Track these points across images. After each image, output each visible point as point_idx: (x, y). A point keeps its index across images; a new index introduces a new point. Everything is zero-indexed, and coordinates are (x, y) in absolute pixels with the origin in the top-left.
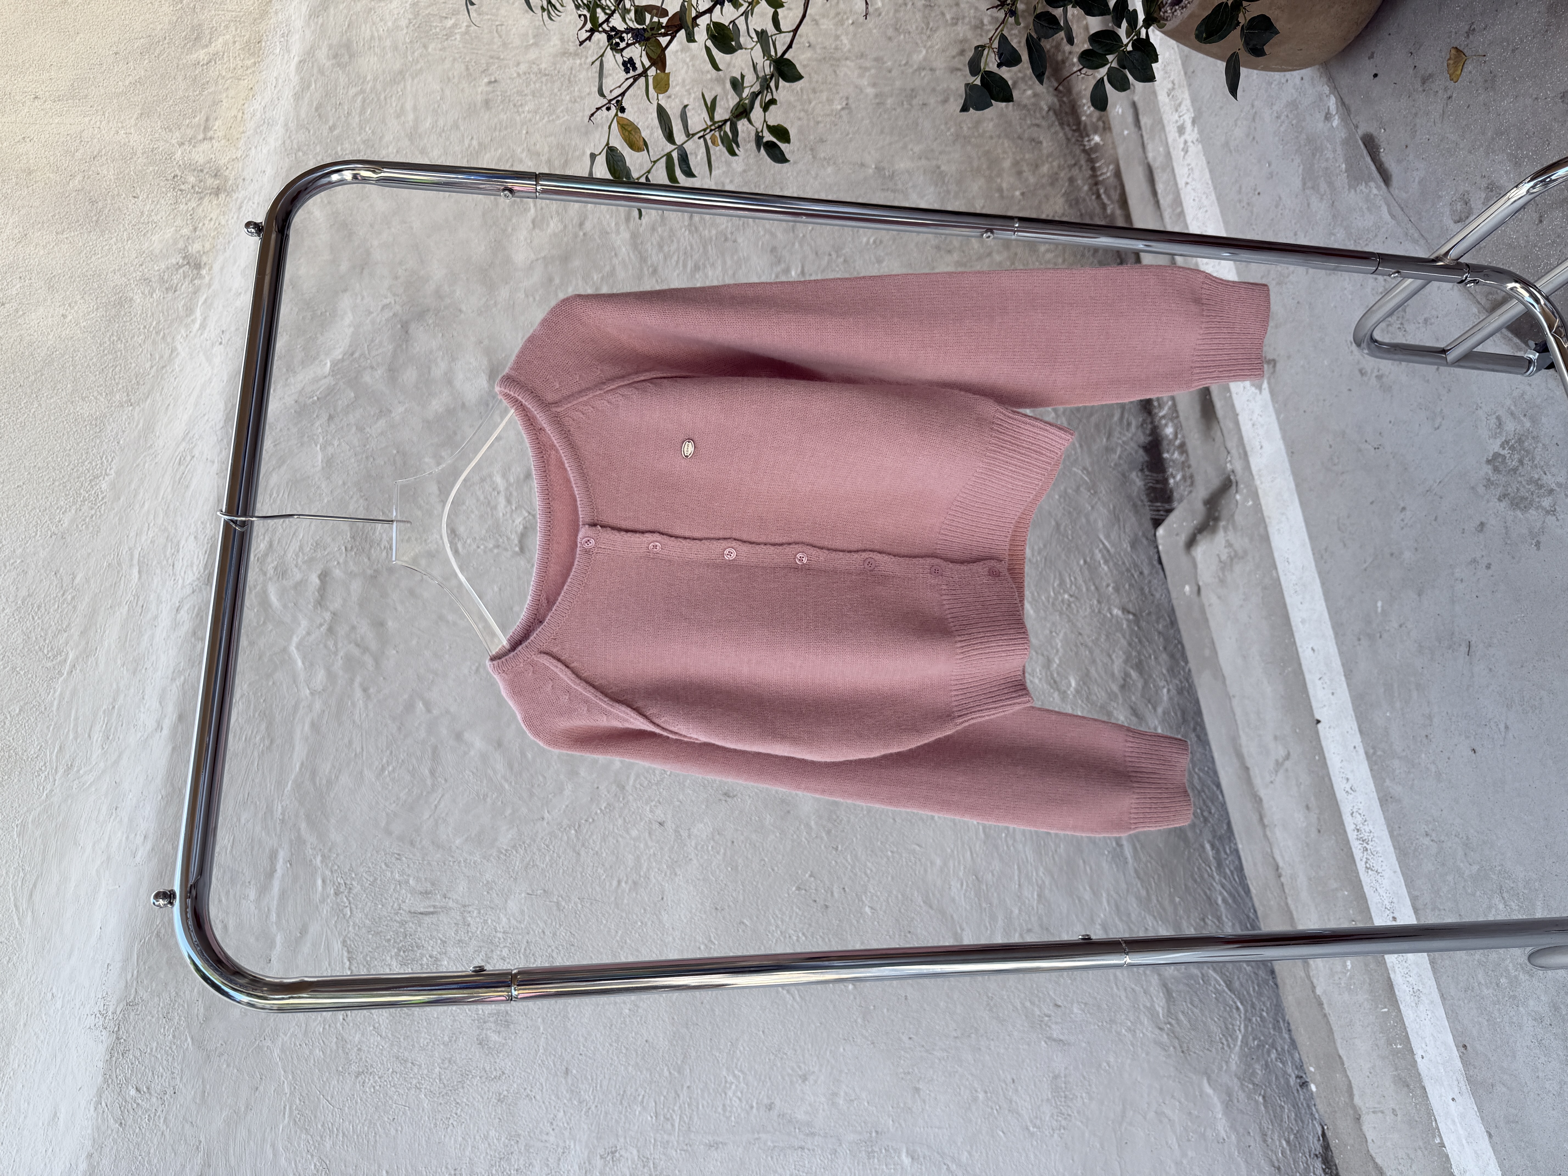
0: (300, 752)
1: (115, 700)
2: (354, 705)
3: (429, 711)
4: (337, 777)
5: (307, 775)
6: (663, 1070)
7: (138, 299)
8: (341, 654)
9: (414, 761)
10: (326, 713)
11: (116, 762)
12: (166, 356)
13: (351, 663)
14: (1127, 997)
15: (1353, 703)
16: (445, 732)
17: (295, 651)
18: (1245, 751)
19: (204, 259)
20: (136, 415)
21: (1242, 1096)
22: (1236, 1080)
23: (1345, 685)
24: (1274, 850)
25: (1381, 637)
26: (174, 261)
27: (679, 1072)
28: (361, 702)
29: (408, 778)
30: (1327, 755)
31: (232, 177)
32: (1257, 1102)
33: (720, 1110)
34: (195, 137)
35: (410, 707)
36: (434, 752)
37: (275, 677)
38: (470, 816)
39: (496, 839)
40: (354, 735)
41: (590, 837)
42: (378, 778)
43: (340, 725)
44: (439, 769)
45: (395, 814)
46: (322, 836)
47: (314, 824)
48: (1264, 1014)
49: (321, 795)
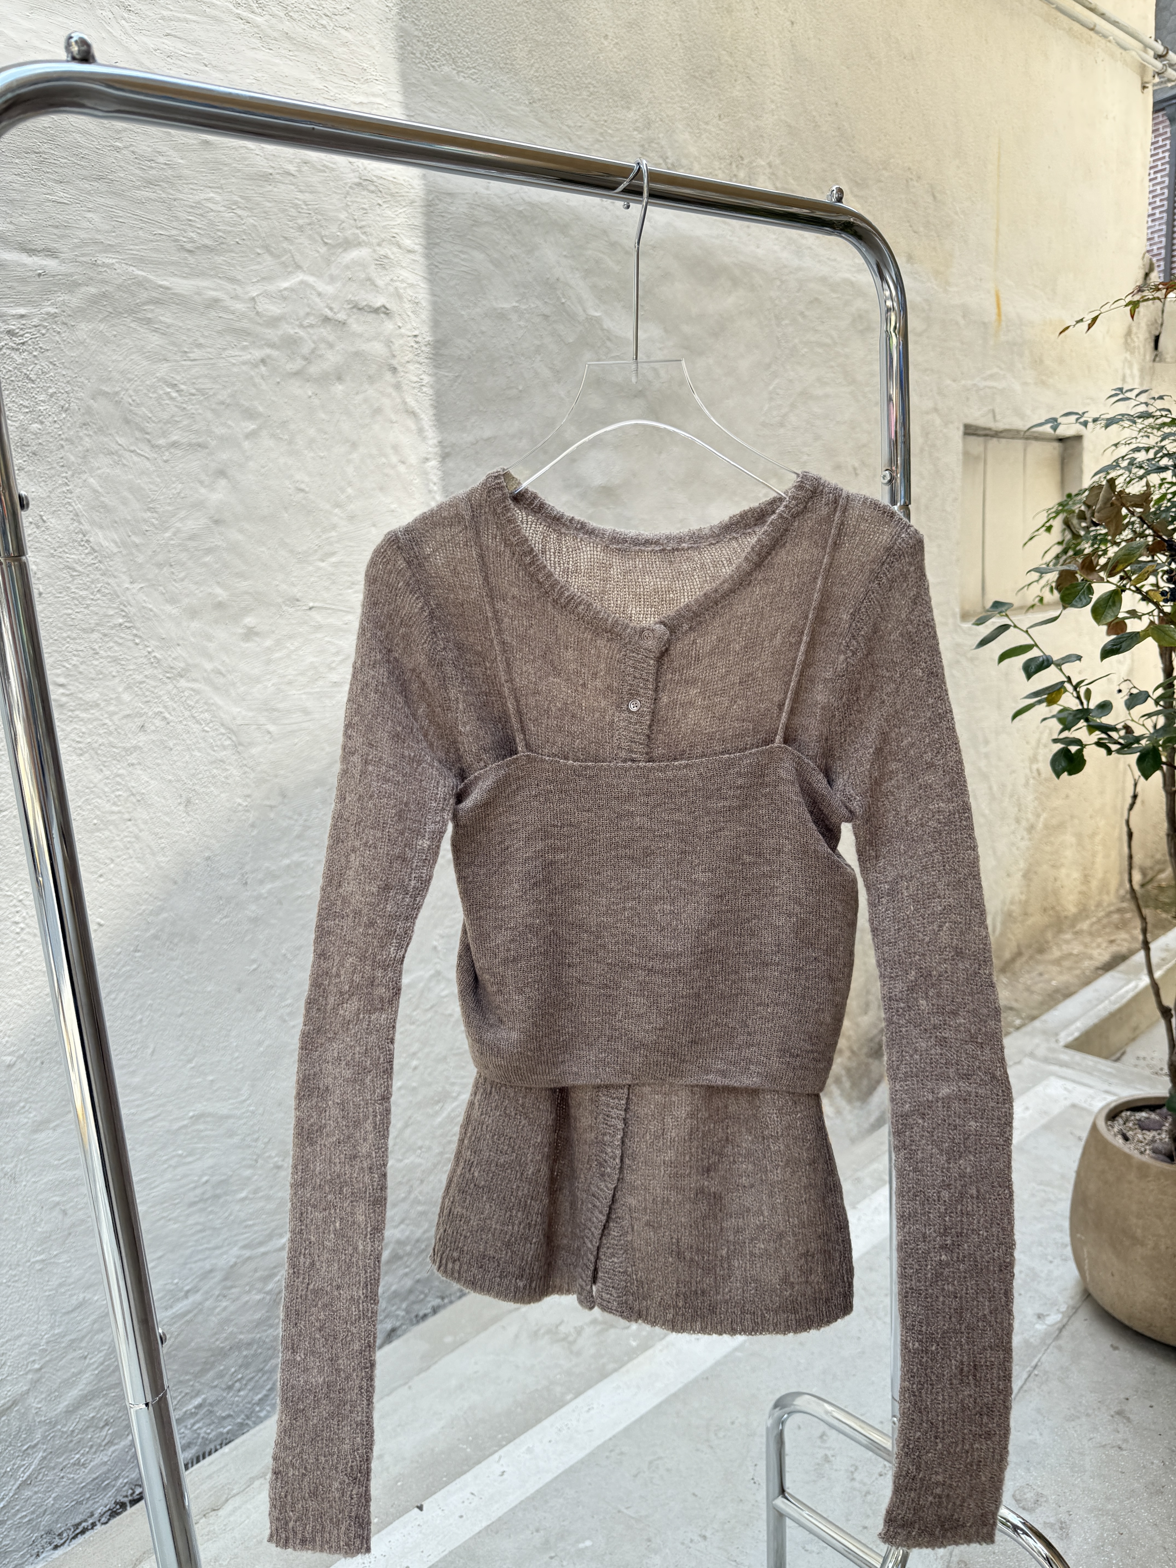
0: (182, 285)
2: (244, 348)
3: (247, 436)
4: (156, 330)
5: (154, 294)
8: (302, 333)
9: (185, 423)
10: (231, 317)
13: (290, 343)
16: (224, 456)
17: (298, 279)
24: (237, 1498)
28: (249, 356)
29: (165, 416)
35: (250, 414)
36: (199, 445)
37: (267, 257)
38: (126, 494)
39: (101, 527)
40: (209, 350)
41: (116, 642)
42: (159, 380)
43: (218, 332)
44: (179, 453)
45: (118, 402)
46: (80, 313)
47: (95, 303)
49: (132, 311)
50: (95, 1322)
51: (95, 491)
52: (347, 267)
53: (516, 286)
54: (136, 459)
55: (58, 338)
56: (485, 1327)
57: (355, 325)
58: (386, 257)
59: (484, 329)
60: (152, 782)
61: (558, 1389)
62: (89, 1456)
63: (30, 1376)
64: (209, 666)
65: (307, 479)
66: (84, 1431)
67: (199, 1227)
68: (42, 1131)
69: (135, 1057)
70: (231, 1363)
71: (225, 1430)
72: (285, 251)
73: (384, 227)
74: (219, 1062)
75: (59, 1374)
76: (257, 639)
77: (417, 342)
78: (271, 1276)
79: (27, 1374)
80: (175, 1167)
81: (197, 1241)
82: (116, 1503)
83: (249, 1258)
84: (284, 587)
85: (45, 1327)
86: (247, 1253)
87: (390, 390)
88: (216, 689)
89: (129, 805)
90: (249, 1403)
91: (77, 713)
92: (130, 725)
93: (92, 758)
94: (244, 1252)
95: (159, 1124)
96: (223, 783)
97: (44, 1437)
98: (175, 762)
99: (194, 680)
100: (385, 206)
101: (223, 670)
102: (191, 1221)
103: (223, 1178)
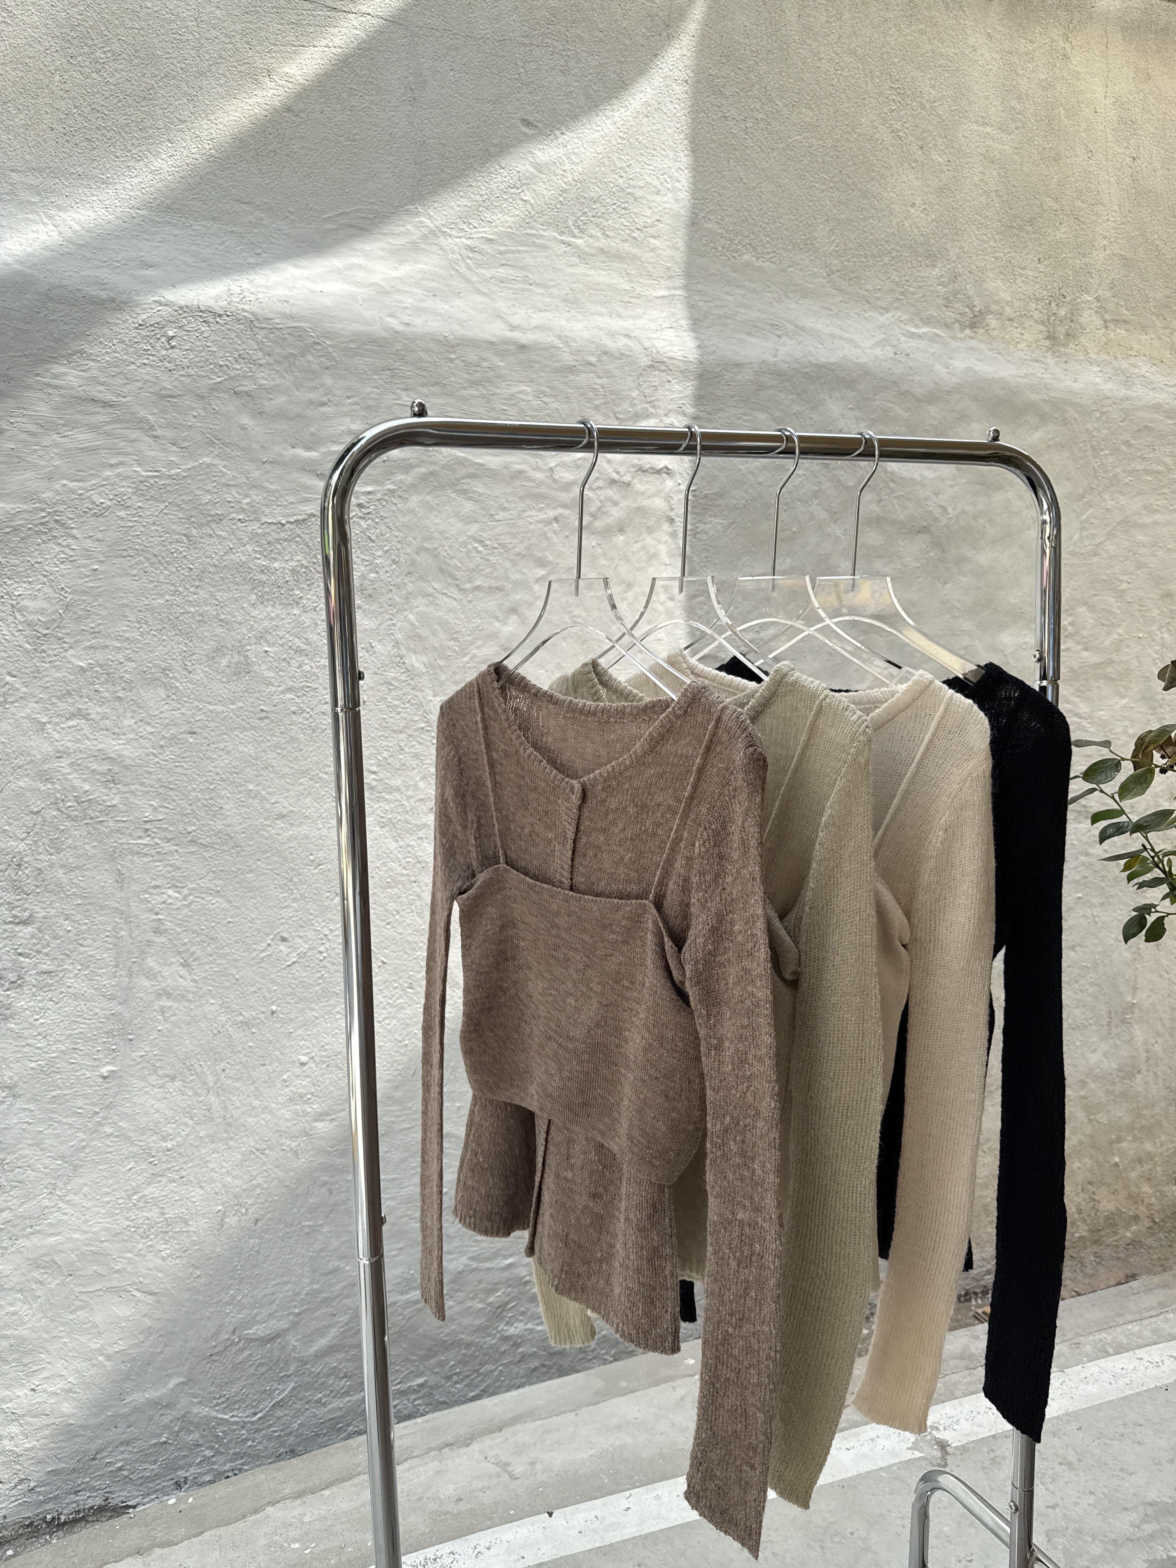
1: (538, 285)
2: (541, 510)
3: (538, 579)
4: (470, 499)
5: (470, 470)
6: (194, 824)
7: (936, 272)
8: (591, 492)
9: (487, 571)
10: (533, 483)
11: (479, 292)
12: (879, 303)
14: (266, 1295)
15: (569, 1556)
16: (518, 595)
18: (519, 1427)
19: (981, 331)
20: (819, 280)
21: (166, 1419)
22: (182, 1412)
23: (590, 1547)
26: (976, 303)
27: (190, 842)
28: (544, 516)
29: (472, 565)
30: (514, 1524)
31: (1067, 351)
32: (161, 1435)
33: (154, 883)
34: (1106, 312)
35: (541, 560)
36: (498, 588)
38: (436, 627)
39: (415, 652)
40: (511, 512)
41: (417, 741)
42: (470, 537)
43: (521, 497)
44: (481, 595)
45: (436, 556)
46: (413, 488)
47: (425, 480)
48: (250, 1443)
49: (453, 485)
50: (344, 1288)
51: (413, 624)
54: (446, 599)
55: (394, 508)
57: (640, 483)
63: (291, 1318)
66: (328, 1376)
70: (452, 1357)
73: (672, 400)
75: (313, 1322)
78: (493, 1291)
79: (289, 1314)
83: (475, 1269)
85: (306, 1281)
86: (474, 1265)
87: (669, 536)
93: (391, 830)
94: (472, 1263)
97: (297, 1371)
100: (674, 381)
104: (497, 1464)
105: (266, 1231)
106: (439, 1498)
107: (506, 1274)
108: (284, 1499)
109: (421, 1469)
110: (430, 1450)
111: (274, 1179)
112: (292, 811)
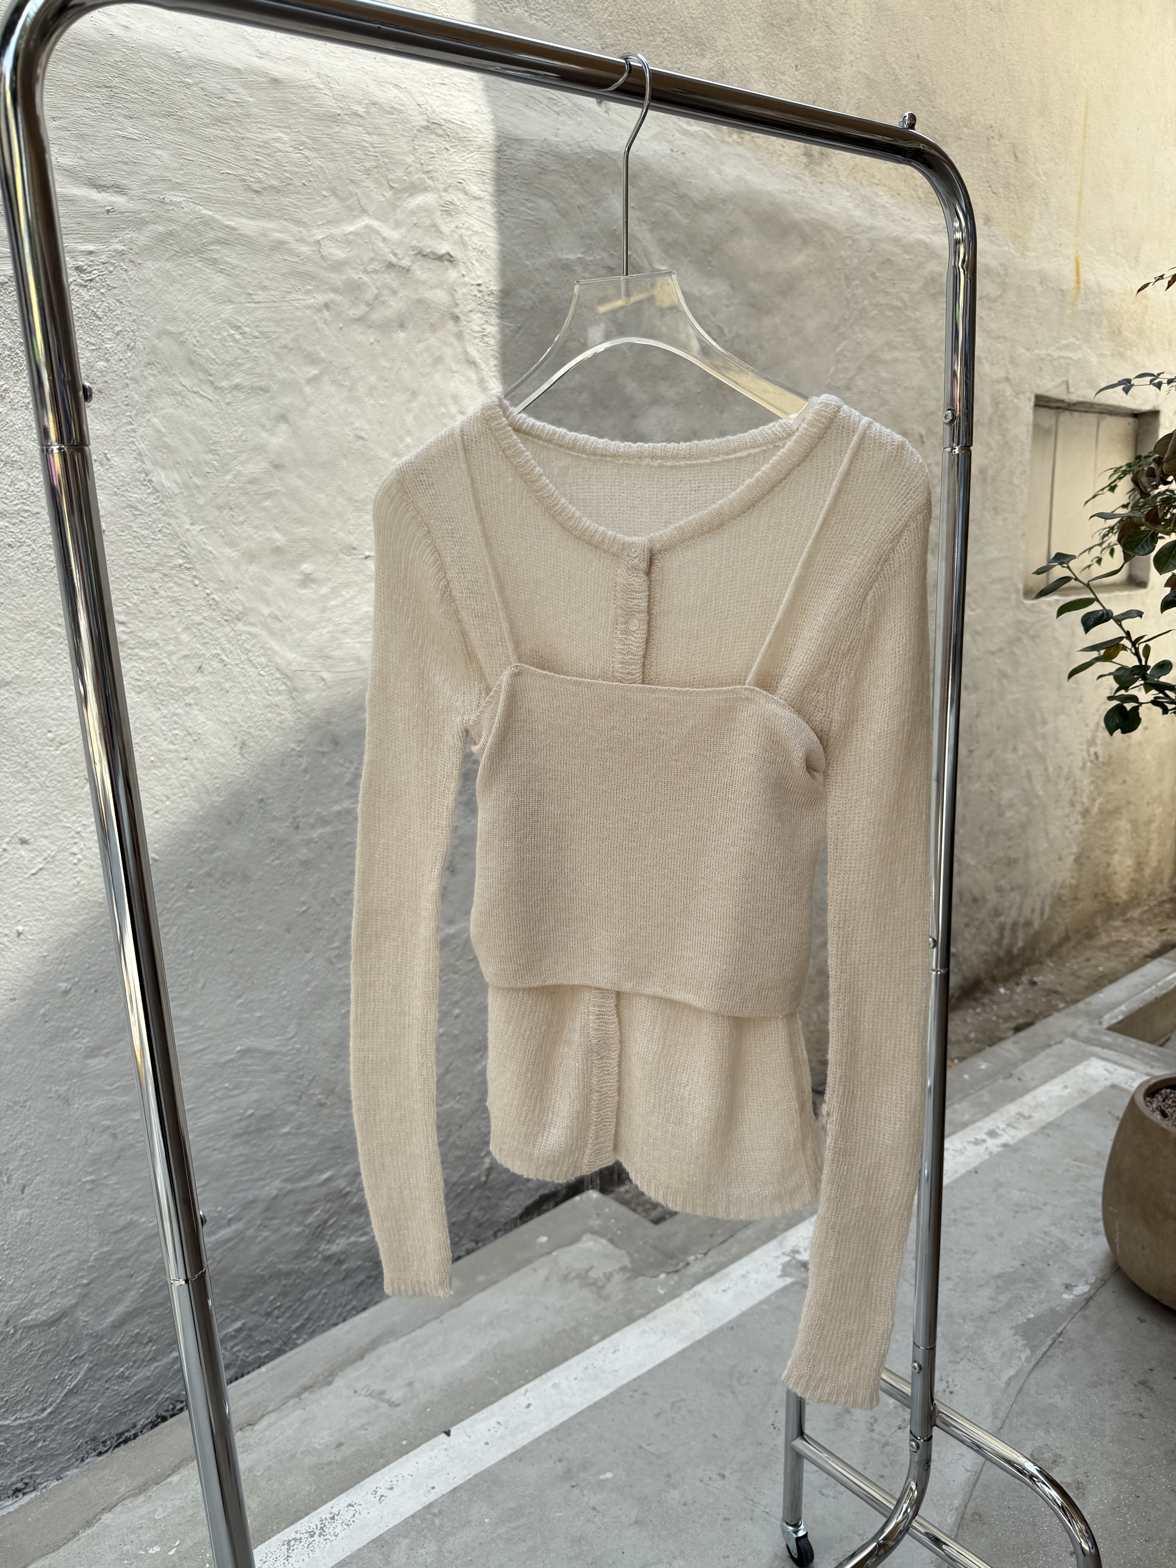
0: (248, 226)
2: (308, 292)
3: (309, 381)
4: (221, 271)
5: (220, 235)
8: (366, 278)
9: (248, 365)
10: (296, 260)
13: (354, 288)
14: (43, 1272)
15: (484, 1471)
16: (286, 401)
17: (363, 223)
18: (382, 1350)
23: (502, 1456)
24: (273, 1416)
25: (573, 1487)
28: (313, 301)
29: (228, 358)
30: (412, 1454)
35: (312, 359)
36: (261, 389)
37: (333, 199)
38: (188, 435)
39: (164, 468)
40: (273, 292)
41: (176, 583)
42: (224, 321)
43: (283, 275)
44: (242, 396)
45: (183, 343)
46: (147, 251)
47: (162, 241)
48: (40, 1444)
49: (198, 251)
50: (140, 1243)
51: (158, 431)
52: (413, 213)
53: (582, 237)
54: (199, 400)
55: (124, 276)
56: (516, 1269)
57: (420, 272)
58: (452, 203)
59: (547, 279)
60: (208, 723)
61: (585, 1331)
62: (133, 1370)
63: (78, 1291)
64: (266, 611)
65: (367, 427)
66: (129, 1345)
67: (242, 1159)
68: (95, 1056)
69: (186, 990)
70: (270, 1291)
71: (263, 1355)
72: (352, 194)
73: (451, 172)
74: (267, 999)
75: (106, 1290)
76: (314, 586)
77: (480, 291)
78: (311, 1210)
79: (75, 1288)
80: (221, 1099)
81: (240, 1171)
82: (158, 1416)
83: (290, 1192)
84: (342, 534)
85: (94, 1244)
86: (289, 1186)
87: (452, 339)
88: (272, 633)
89: (185, 744)
90: (286, 1330)
91: (137, 651)
92: (189, 665)
93: (151, 696)
94: (285, 1185)
95: (207, 1057)
96: (277, 727)
97: (91, 1349)
98: (231, 704)
99: (252, 624)
100: (452, 150)
101: (279, 614)
102: (235, 1152)
103: (268, 1112)
104: (370, 1395)
105: (37, 1197)
106: (314, 1449)
107: (324, 1190)
108: (122, 1499)
109: (283, 1423)
110: (288, 1399)
111: (41, 1134)
112: (18, 677)
